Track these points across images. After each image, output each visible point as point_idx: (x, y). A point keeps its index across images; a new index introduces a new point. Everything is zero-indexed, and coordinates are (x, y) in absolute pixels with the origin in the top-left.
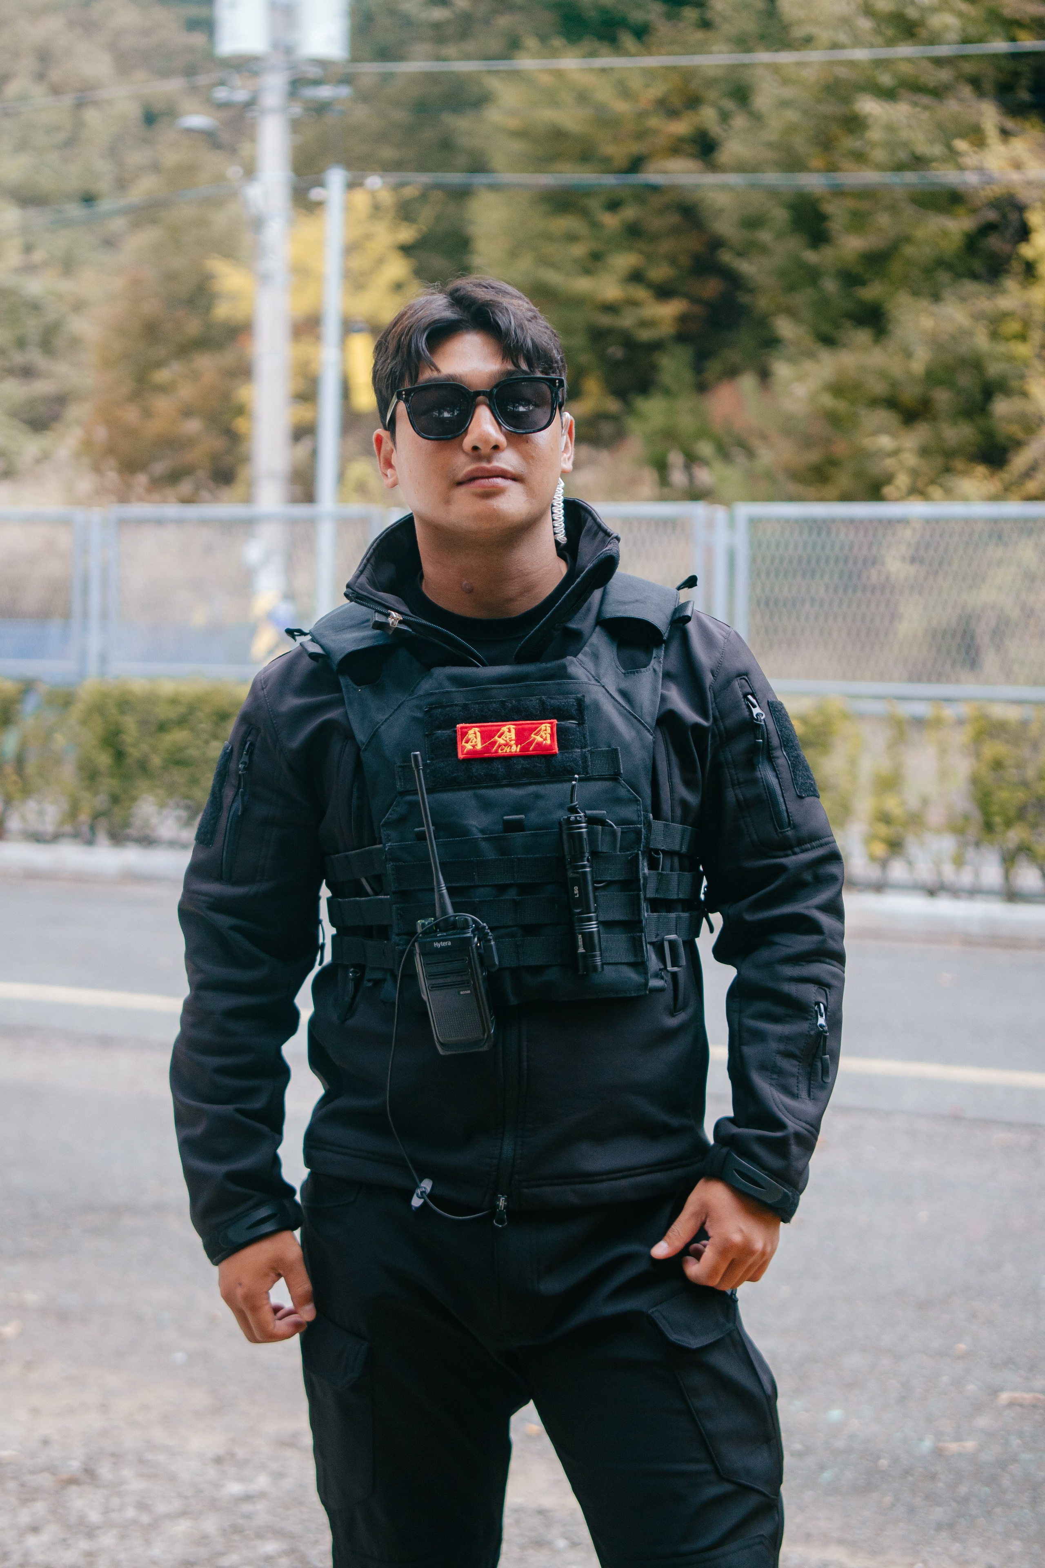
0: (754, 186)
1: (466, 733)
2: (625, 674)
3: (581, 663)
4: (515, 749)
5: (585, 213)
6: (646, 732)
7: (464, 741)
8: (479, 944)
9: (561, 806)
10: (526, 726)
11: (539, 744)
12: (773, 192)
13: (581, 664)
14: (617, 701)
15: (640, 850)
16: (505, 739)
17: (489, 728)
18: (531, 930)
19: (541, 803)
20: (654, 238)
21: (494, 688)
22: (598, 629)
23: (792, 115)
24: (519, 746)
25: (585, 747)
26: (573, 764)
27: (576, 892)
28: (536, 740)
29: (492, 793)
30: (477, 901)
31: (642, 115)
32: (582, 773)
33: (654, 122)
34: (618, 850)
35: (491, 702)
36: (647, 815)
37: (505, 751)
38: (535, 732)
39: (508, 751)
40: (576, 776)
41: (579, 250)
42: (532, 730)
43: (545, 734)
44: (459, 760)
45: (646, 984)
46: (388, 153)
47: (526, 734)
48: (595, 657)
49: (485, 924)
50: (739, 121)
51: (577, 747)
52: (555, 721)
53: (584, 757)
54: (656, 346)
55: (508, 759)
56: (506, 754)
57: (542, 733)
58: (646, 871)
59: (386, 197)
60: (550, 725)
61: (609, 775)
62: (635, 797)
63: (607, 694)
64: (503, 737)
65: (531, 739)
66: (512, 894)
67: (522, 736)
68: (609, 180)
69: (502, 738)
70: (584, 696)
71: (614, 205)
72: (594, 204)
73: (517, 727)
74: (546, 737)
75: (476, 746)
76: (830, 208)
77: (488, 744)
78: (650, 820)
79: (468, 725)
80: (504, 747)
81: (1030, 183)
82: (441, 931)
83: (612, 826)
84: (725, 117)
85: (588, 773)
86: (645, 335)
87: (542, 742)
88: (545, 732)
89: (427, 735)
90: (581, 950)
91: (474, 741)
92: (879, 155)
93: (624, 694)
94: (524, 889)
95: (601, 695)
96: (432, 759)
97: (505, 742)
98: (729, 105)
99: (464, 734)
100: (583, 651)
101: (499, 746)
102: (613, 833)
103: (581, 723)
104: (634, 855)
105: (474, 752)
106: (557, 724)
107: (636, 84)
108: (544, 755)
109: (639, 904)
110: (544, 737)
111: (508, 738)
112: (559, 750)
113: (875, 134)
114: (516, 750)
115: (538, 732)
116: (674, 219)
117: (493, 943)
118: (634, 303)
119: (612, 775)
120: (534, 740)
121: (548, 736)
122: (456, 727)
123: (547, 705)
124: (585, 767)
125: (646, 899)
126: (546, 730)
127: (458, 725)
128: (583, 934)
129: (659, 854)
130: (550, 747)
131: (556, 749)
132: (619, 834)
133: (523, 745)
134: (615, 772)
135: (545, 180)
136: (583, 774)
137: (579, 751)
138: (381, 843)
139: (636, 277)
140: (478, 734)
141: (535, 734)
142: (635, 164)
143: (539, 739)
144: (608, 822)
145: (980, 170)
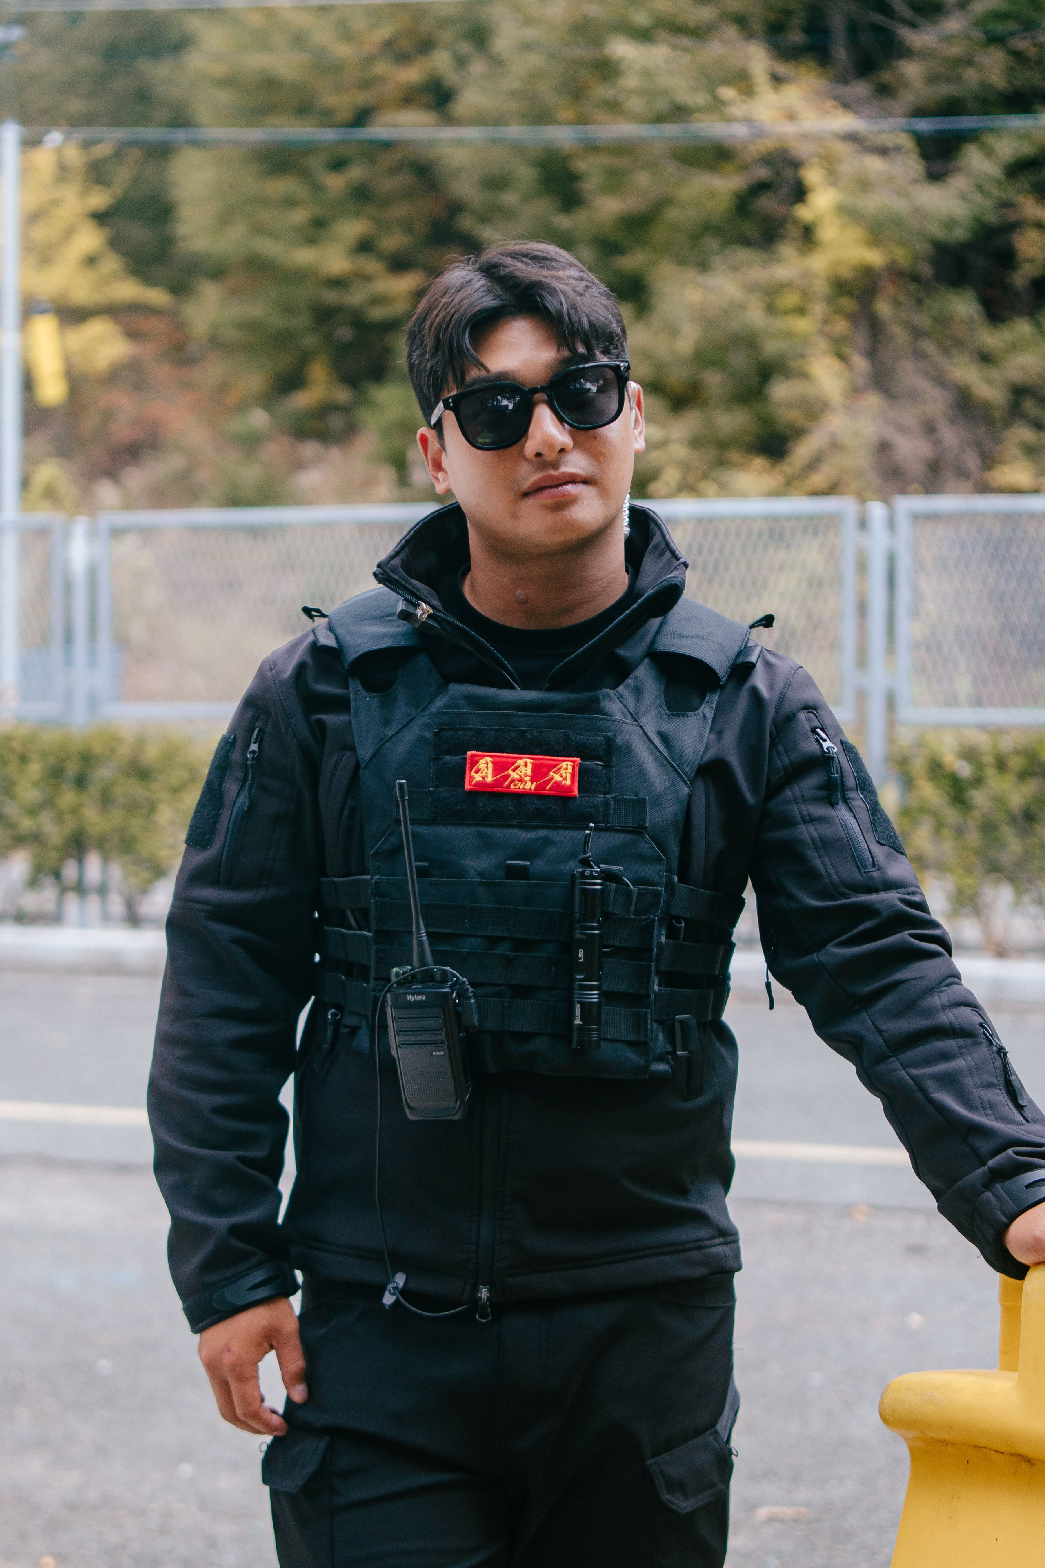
0: (494, 141)
1: (477, 762)
2: (669, 715)
3: (621, 697)
4: (530, 786)
5: (305, 174)
6: (682, 783)
7: (473, 771)
8: (457, 1001)
9: (573, 856)
10: (545, 762)
11: (557, 784)
12: (518, 148)
13: (619, 699)
14: (653, 744)
15: (657, 916)
16: (520, 774)
17: (504, 760)
18: (521, 991)
19: (551, 850)
20: (385, 202)
21: (515, 715)
22: (646, 661)
23: (535, 60)
24: (535, 783)
25: (609, 793)
26: (593, 811)
27: (581, 955)
28: (554, 779)
29: (498, 833)
30: (465, 952)
31: (369, 60)
32: (601, 821)
33: (381, 68)
34: (632, 913)
35: (509, 731)
36: (671, 877)
37: (517, 787)
38: (554, 770)
39: (521, 788)
40: (592, 825)
41: (299, 216)
42: (551, 767)
43: (566, 773)
44: (465, 792)
45: (647, 1066)
46: (75, 105)
47: (544, 770)
48: (638, 691)
49: (465, 979)
50: (478, 67)
51: (601, 792)
52: (578, 760)
53: (606, 804)
54: (391, 326)
55: (520, 796)
56: (519, 790)
57: (562, 772)
58: (663, 939)
59: (74, 156)
60: (572, 764)
61: (633, 827)
62: (659, 855)
63: (644, 735)
64: (518, 771)
65: (548, 778)
66: (504, 949)
67: (538, 773)
68: (329, 135)
69: (516, 772)
70: (615, 735)
71: (338, 165)
72: (315, 163)
73: (535, 761)
74: (566, 777)
75: (486, 778)
76: (582, 165)
77: (500, 777)
78: (673, 883)
79: (480, 753)
80: (517, 782)
81: (806, 136)
82: (417, 982)
83: (628, 885)
84: (461, 62)
85: (608, 822)
86: (378, 314)
87: (561, 782)
88: (566, 771)
89: (434, 759)
90: (578, 1021)
91: (484, 772)
92: (635, 104)
93: (663, 736)
94: (520, 945)
95: (635, 737)
96: (436, 787)
97: (520, 777)
98: (466, 48)
99: (474, 763)
100: (624, 683)
101: (513, 781)
102: (629, 893)
103: (607, 766)
104: (649, 920)
105: (482, 784)
106: (580, 764)
107: (359, 24)
108: (561, 796)
109: (649, 977)
110: (564, 777)
111: (523, 773)
112: (578, 793)
113: (630, 81)
114: (531, 788)
115: (558, 770)
116: (405, 179)
117: (473, 1001)
118: (366, 278)
119: (636, 828)
120: (552, 778)
121: (569, 776)
122: (466, 754)
123: (572, 740)
124: (606, 816)
125: (658, 972)
126: (566, 769)
127: (468, 752)
128: (583, 1004)
129: (681, 923)
130: (570, 789)
131: (576, 792)
132: (635, 895)
133: (539, 782)
134: (639, 824)
135: (257, 135)
136: (603, 823)
137: (602, 796)
138: (369, 874)
139: (365, 247)
140: (490, 765)
141: (554, 772)
142: (362, 117)
143: (557, 778)
144: (624, 880)
145: (748, 121)
